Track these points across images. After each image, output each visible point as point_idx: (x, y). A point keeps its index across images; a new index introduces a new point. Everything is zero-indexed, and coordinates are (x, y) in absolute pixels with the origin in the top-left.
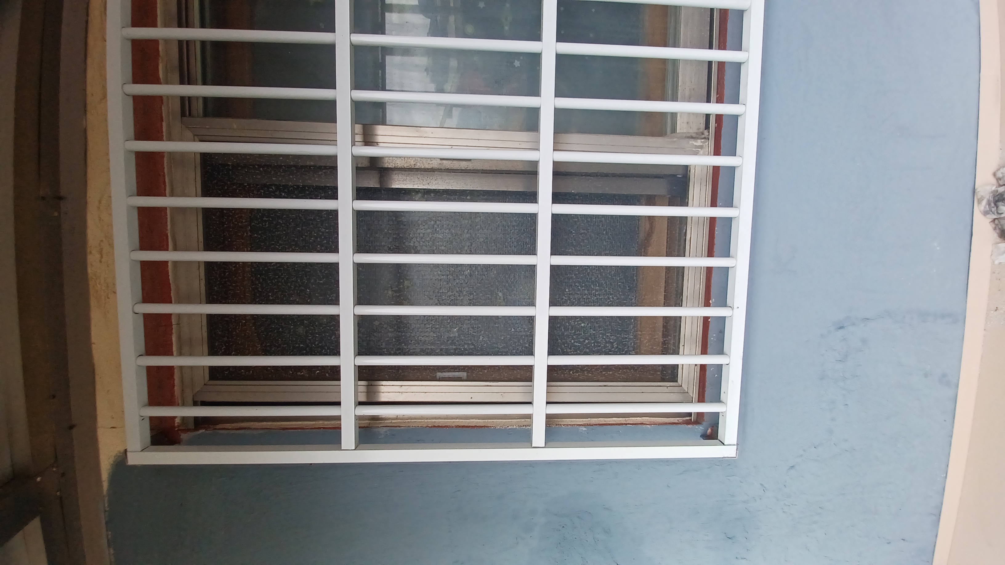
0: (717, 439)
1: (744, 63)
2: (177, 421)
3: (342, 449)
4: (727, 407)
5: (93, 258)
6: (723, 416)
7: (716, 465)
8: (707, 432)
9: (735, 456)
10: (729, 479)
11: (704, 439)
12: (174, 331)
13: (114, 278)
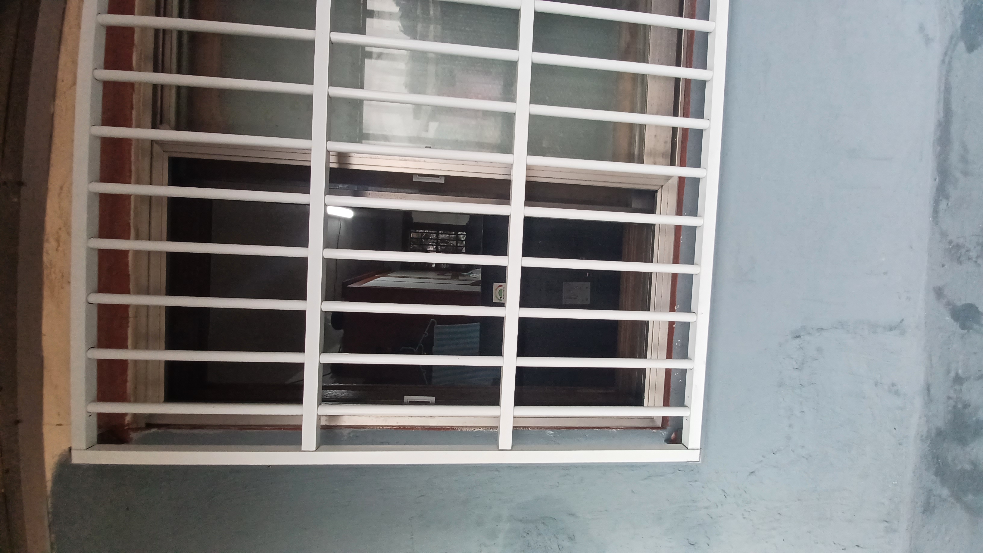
0: (681, 443)
1: (708, 81)
2: (128, 419)
3: (302, 450)
4: (690, 411)
5: (49, 246)
6: (687, 420)
7: (679, 470)
8: (671, 436)
9: (698, 461)
10: (691, 485)
11: (668, 444)
12: (130, 324)
13: (70, 266)
